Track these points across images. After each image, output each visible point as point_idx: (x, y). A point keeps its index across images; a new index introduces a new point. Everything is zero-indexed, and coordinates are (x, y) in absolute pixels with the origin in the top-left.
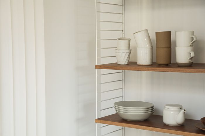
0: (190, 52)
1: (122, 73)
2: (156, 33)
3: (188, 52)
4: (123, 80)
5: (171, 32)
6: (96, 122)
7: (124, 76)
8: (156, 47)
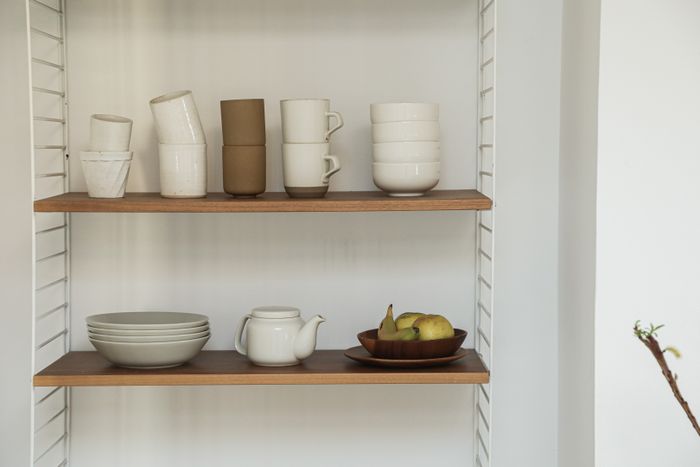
0: (328, 157)
1: (63, 230)
2: (222, 102)
3: (324, 157)
4: (68, 252)
5: (262, 100)
6: (36, 385)
7: (69, 240)
8: (222, 144)
